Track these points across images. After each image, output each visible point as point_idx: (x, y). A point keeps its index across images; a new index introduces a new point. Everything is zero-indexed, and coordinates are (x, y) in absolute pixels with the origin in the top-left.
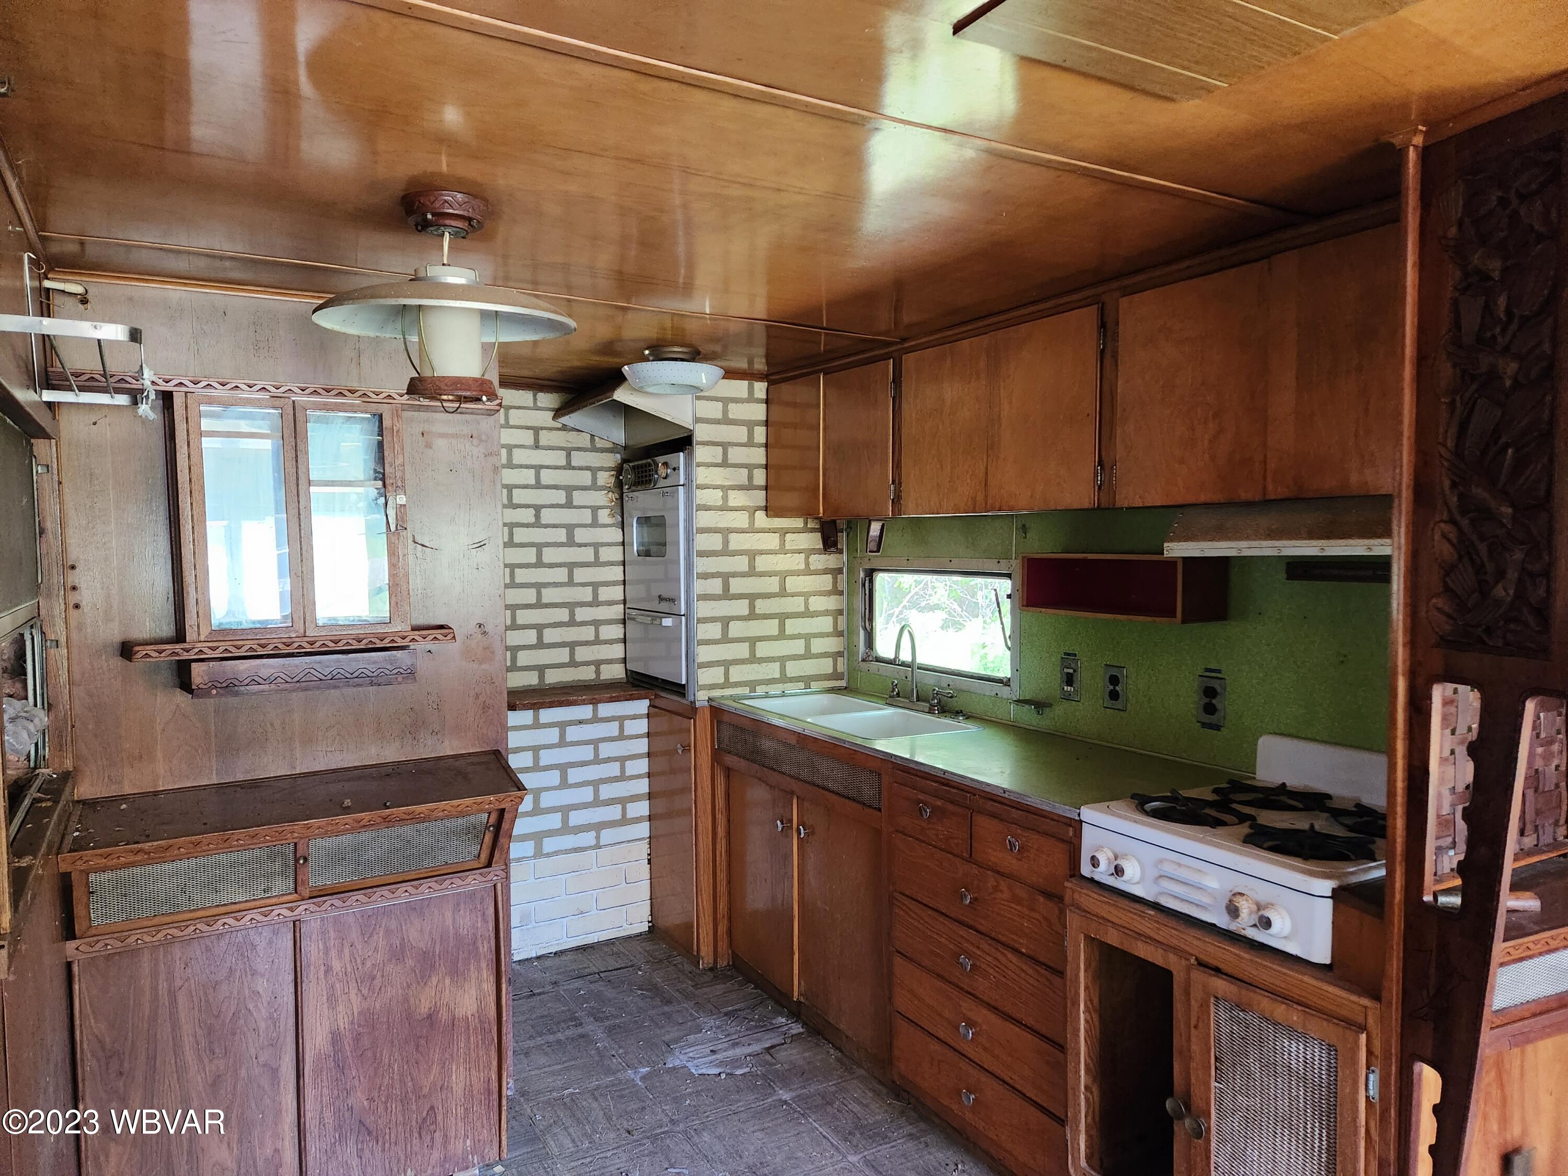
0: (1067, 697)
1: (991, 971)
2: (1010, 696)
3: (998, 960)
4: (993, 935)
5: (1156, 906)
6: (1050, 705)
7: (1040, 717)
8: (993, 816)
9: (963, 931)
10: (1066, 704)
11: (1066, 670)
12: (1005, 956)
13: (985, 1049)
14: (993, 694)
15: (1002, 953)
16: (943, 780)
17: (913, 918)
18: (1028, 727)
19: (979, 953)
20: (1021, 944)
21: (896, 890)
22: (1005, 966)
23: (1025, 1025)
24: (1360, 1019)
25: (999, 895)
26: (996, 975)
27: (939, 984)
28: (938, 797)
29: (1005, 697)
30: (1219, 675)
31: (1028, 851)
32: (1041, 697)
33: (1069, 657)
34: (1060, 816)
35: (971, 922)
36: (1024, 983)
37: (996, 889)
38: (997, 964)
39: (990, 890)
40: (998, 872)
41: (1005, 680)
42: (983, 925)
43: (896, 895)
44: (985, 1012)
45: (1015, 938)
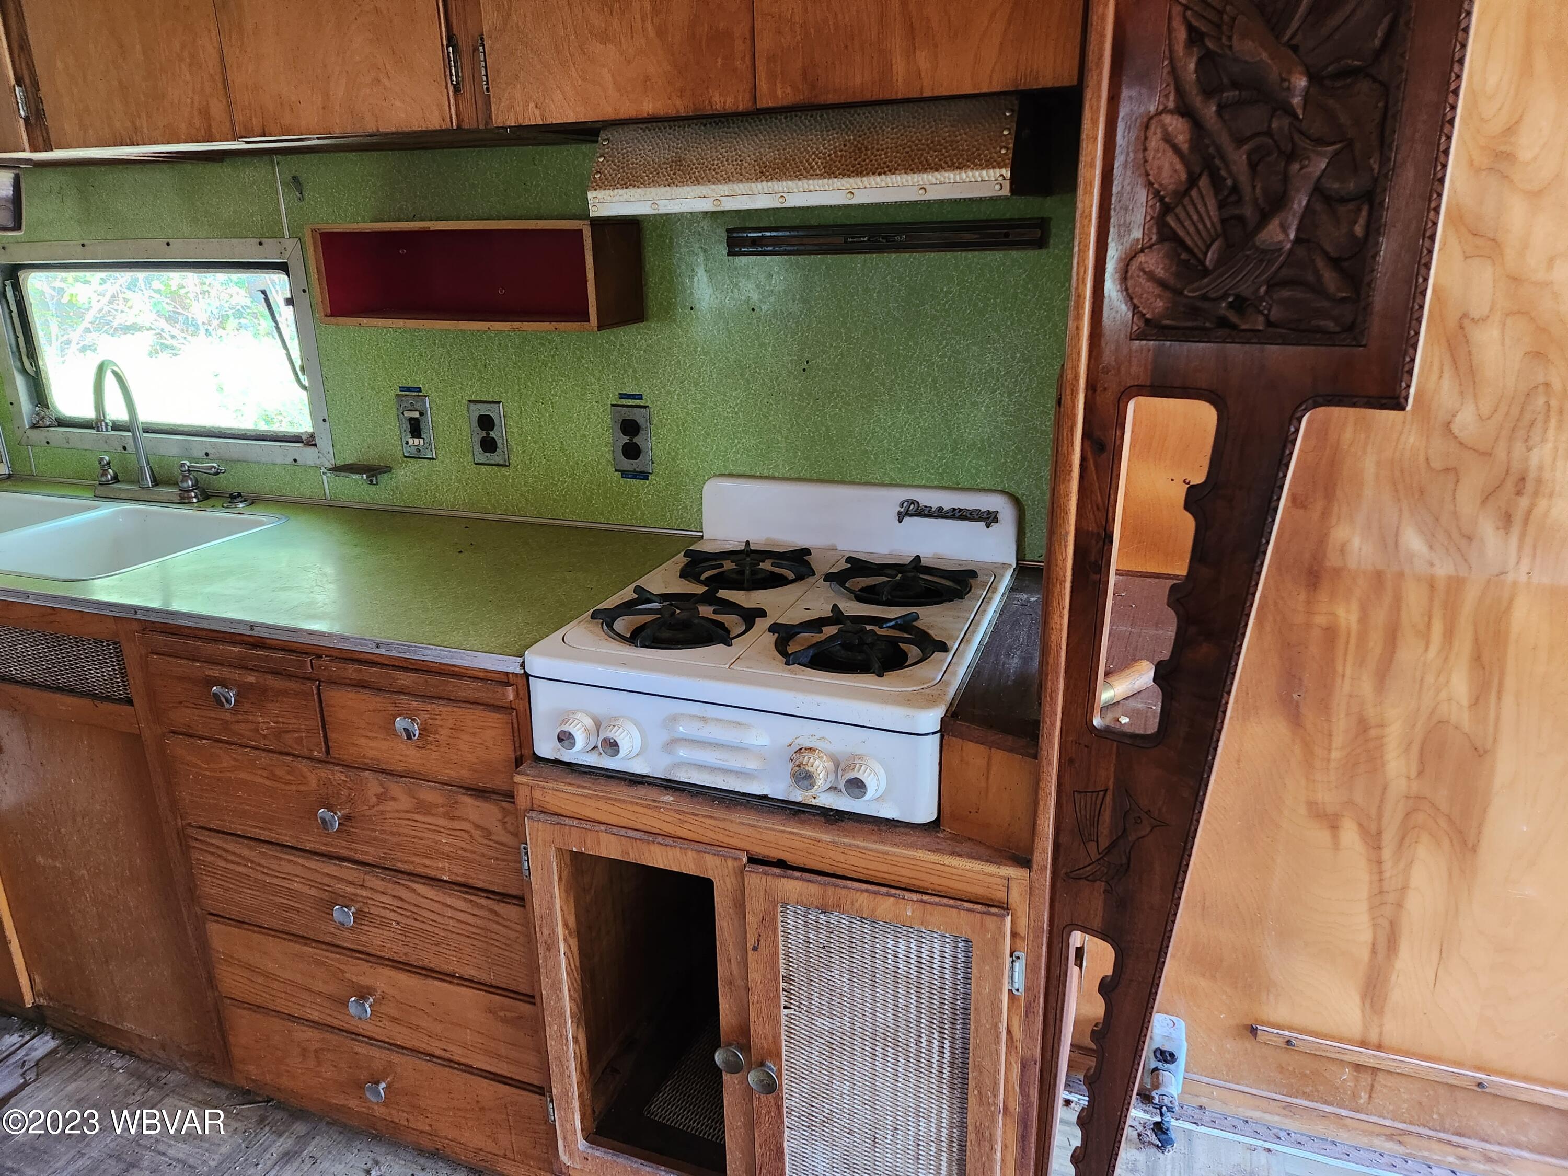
0: (417, 456)
1: (392, 915)
2: (318, 462)
3: (400, 899)
4: (388, 864)
5: (670, 785)
6: (388, 469)
7: (374, 488)
8: (362, 685)
9: (331, 868)
10: (415, 465)
11: (408, 414)
12: (414, 891)
13: (394, 1020)
14: (289, 460)
15: (407, 887)
16: (251, 640)
17: (233, 862)
18: (358, 506)
19: (364, 893)
20: (438, 868)
21: (189, 824)
22: (416, 905)
23: (461, 978)
24: (1001, 895)
25: (390, 806)
26: (399, 918)
27: (298, 948)
28: (246, 668)
29: (310, 463)
30: (638, 402)
31: (436, 733)
32: (371, 457)
33: (410, 392)
34: (486, 671)
35: (344, 853)
36: (451, 922)
37: (382, 798)
38: (400, 904)
39: (374, 800)
40: (384, 771)
41: (304, 437)
42: (370, 853)
43: (193, 832)
44: (387, 972)
45: (428, 862)
